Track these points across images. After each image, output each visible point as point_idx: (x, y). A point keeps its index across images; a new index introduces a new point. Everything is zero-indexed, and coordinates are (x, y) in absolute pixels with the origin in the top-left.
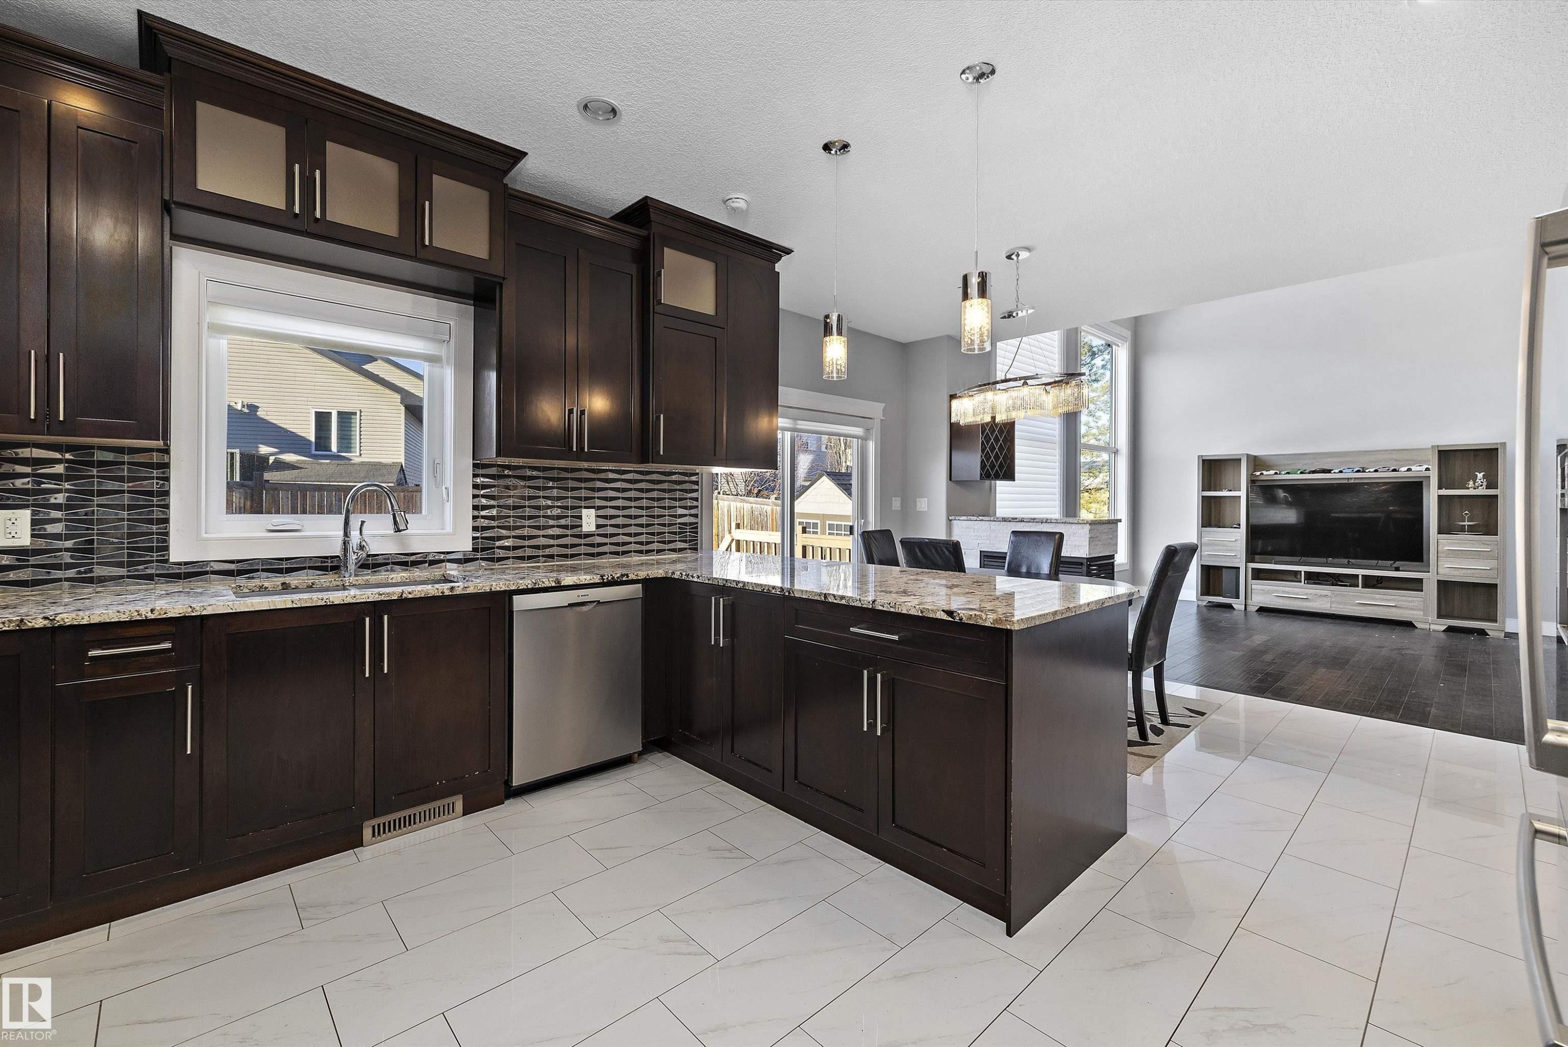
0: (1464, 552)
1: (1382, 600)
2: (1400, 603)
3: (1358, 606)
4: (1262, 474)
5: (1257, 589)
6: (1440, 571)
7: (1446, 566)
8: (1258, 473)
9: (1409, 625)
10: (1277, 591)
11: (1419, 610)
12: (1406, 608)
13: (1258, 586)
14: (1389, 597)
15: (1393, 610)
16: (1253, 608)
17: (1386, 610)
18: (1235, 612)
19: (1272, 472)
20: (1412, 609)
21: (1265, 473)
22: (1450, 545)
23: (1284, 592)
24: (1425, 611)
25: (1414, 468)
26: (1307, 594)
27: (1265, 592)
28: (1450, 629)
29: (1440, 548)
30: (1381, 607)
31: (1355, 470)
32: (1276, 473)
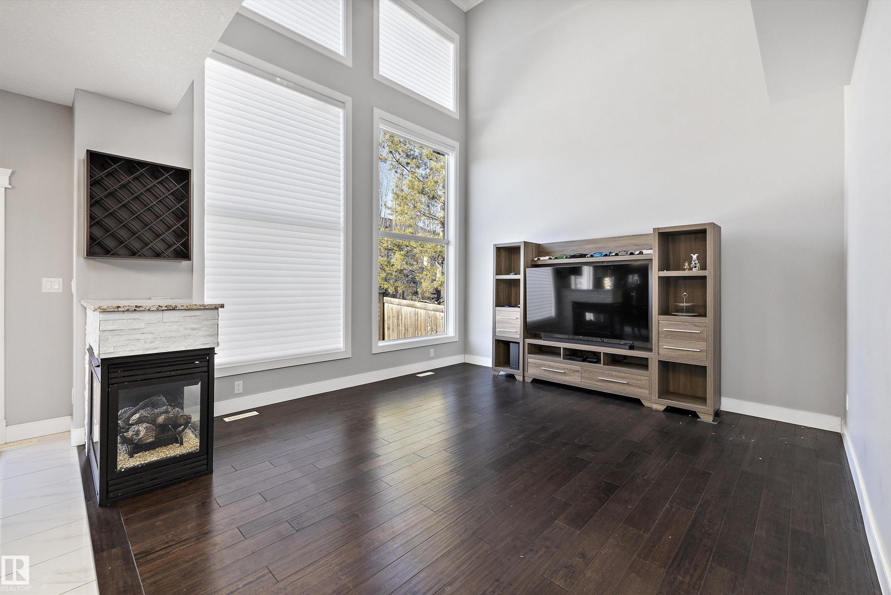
0: (679, 334)
1: (618, 377)
2: (632, 381)
3: (600, 382)
4: (539, 259)
5: (531, 363)
6: (661, 352)
7: (664, 347)
8: (536, 259)
9: (637, 402)
10: (544, 365)
11: (645, 388)
12: (635, 386)
13: (532, 359)
14: (623, 375)
15: (627, 388)
16: (529, 380)
17: (621, 387)
18: (517, 383)
19: (547, 258)
20: (641, 388)
21: (541, 258)
22: (668, 326)
23: (549, 366)
24: (650, 389)
25: (645, 252)
26: (564, 369)
27: (538, 366)
28: (669, 410)
29: (660, 329)
30: (617, 385)
31: (604, 254)
32: (550, 259)
